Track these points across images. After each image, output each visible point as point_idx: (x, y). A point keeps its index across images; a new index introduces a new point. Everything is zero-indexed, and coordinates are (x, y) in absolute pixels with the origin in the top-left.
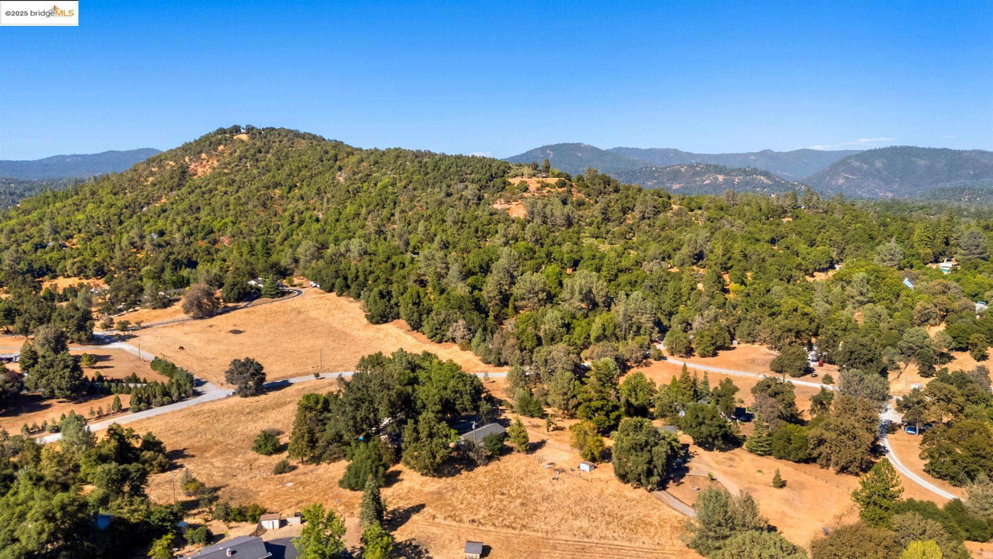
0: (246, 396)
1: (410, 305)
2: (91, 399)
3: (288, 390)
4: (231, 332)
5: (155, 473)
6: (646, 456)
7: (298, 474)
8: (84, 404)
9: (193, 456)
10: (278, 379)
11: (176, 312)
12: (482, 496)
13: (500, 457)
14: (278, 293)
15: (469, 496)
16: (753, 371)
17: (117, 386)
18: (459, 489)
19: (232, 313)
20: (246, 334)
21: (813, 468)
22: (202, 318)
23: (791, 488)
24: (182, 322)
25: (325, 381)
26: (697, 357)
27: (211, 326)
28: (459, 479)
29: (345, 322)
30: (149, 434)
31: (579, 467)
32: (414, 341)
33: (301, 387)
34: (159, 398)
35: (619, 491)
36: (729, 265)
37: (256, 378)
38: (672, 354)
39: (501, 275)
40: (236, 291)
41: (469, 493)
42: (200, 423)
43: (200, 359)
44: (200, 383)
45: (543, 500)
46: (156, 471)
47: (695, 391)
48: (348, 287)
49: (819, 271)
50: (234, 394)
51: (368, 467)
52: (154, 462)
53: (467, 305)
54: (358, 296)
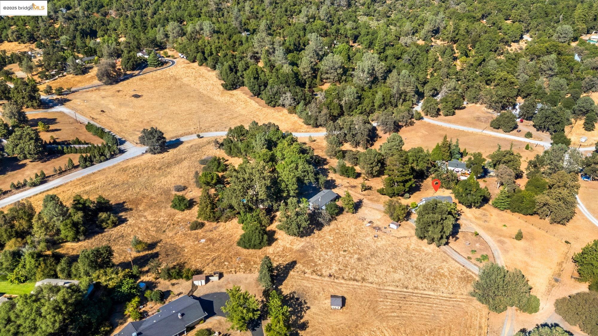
0: (155, 154)
1: (252, 80)
2: (52, 158)
3: (181, 147)
4: (133, 96)
5: (110, 228)
6: (440, 227)
7: (206, 231)
8: (47, 162)
9: (131, 209)
10: (173, 138)
11: (92, 78)
12: (332, 253)
13: (336, 217)
14: (159, 64)
15: (323, 253)
16: (480, 127)
17: (67, 148)
18: (316, 247)
19: (131, 80)
20: (143, 97)
21: (535, 218)
22: (111, 84)
23: (526, 239)
24: (98, 88)
25: (204, 140)
26: (442, 117)
27: (119, 91)
28: (314, 237)
29: (208, 88)
30: (100, 197)
31: (389, 226)
32: (257, 105)
33: (190, 145)
34: (98, 158)
35: (418, 246)
36: (456, 39)
37: (160, 142)
38: (427, 115)
39: (311, 55)
40: (130, 63)
41: (322, 250)
42: (129, 178)
43: (117, 121)
44: (122, 142)
45: (371, 255)
46: (110, 226)
47: (450, 153)
48: (206, 59)
49: (514, 42)
50: (146, 152)
51: (257, 236)
52: (109, 222)
53: (292, 81)
54: (214, 68)
